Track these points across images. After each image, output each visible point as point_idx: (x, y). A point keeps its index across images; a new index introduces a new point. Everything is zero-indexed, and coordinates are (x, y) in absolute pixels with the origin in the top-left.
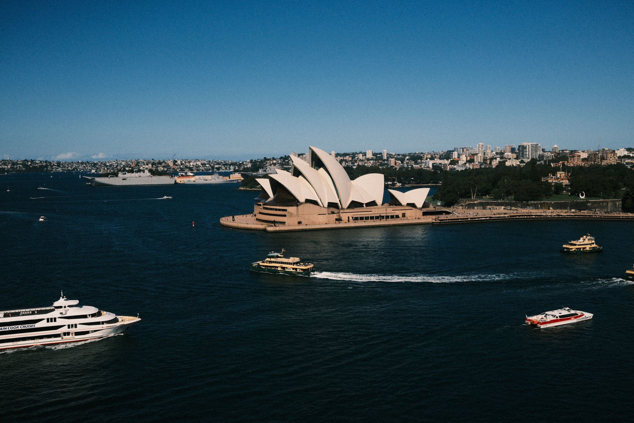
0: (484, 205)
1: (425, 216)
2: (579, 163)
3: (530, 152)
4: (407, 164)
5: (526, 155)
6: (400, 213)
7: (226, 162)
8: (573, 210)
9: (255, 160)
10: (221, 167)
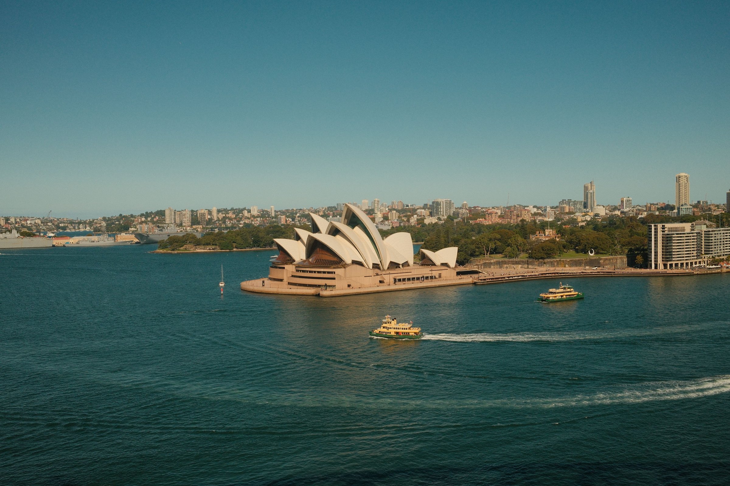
0: (500, 264)
1: (459, 276)
2: (497, 220)
3: (444, 209)
4: (299, 222)
5: (440, 212)
6: (435, 274)
7: (60, 220)
8: (587, 267)
9: (109, 218)
10: (67, 226)
